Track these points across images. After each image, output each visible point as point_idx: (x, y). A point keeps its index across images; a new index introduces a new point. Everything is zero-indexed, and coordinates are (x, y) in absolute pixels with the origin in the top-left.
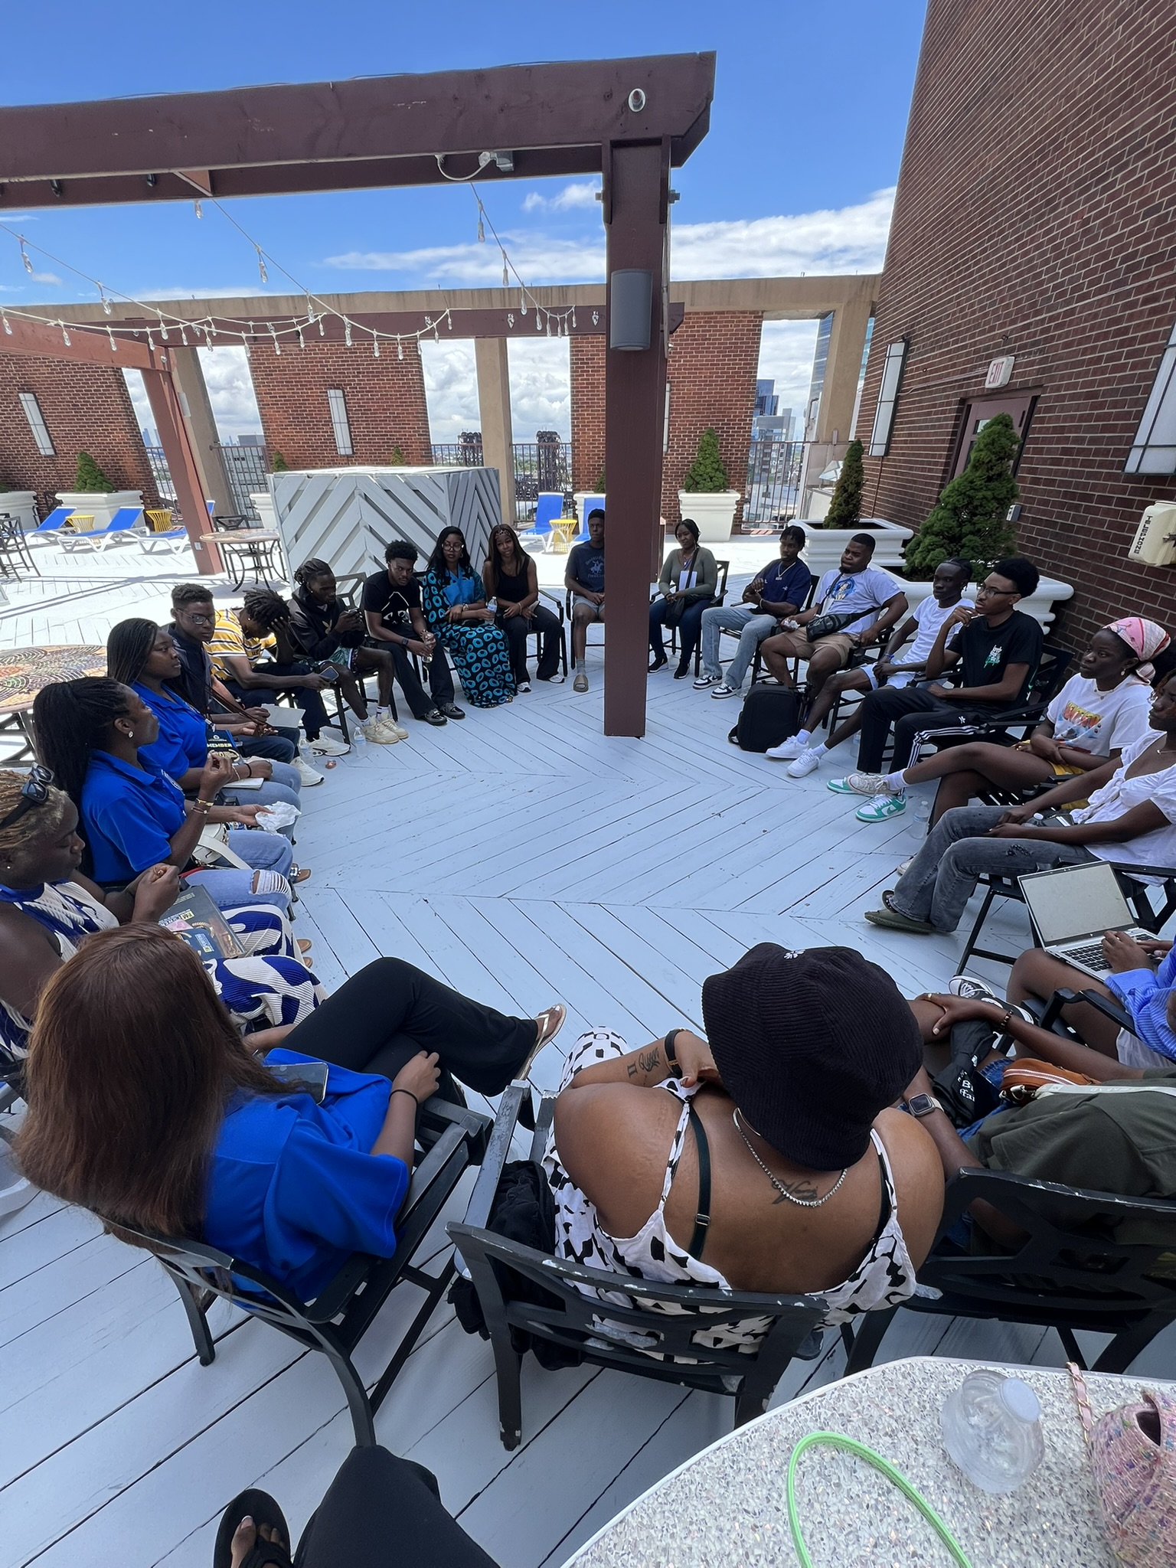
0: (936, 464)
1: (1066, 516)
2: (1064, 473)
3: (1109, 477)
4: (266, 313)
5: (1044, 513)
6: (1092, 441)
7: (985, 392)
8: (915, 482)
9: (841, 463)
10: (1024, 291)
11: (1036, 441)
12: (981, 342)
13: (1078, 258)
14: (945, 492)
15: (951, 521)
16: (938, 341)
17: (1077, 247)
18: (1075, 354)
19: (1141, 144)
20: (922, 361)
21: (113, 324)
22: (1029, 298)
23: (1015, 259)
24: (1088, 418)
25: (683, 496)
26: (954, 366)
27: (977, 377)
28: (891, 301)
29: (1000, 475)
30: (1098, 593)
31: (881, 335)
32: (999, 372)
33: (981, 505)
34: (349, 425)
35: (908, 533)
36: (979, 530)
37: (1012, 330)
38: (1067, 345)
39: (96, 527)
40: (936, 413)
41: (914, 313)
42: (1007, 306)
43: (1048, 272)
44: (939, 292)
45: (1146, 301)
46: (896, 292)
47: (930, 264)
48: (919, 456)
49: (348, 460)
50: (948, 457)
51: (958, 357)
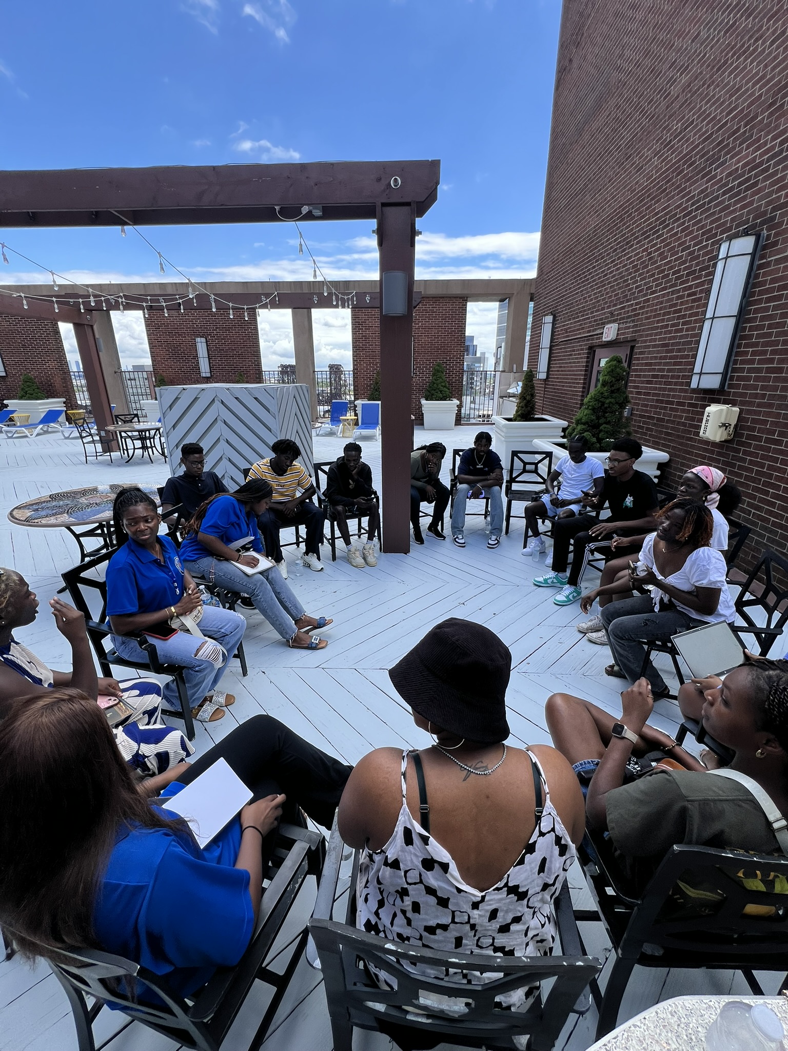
0: (578, 383)
1: (659, 413)
2: (655, 389)
3: (681, 390)
4: (158, 292)
5: (646, 411)
6: (669, 370)
7: (603, 343)
8: (566, 394)
9: (520, 384)
10: (620, 289)
11: (636, 370)
12: (597, 316)
13: (648, 272)
14: (586, 400)
15: (592, 417)
16: (572, 315)
17: (647, 266)
18: (653, 322)
19: (675, 215)
20: (564, 326)
21: (56, 296)
22: (622, 293)
23: (612, 272)
24: (665, 358)
25: (423, 402)
26: (583, 328)
27: (597, 334)
28: (542, 293)
29: (618, 389)
30: (684, 458)
31: (538, 311)
32: (610, 332)
33: (609, 407)
34: (209, 359)
35: (565, 423)
36: (609, 421)
37: (615, 310)
38: (647, 318)
39: (30, 422)
40: (575, 355)
41: (556, 299)
42: (611, 297)
43: (631, 279)
44: (570, 289)
45: (689, 295)
46: (545, 288)
47: (563, 273)
48: (567, 379)
49: (207, 380)
50: (585, 379)
51: (585, 324)
